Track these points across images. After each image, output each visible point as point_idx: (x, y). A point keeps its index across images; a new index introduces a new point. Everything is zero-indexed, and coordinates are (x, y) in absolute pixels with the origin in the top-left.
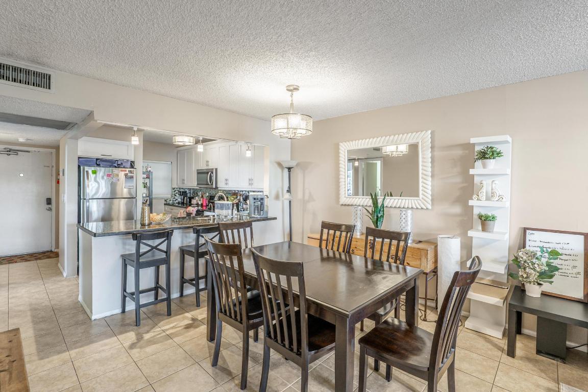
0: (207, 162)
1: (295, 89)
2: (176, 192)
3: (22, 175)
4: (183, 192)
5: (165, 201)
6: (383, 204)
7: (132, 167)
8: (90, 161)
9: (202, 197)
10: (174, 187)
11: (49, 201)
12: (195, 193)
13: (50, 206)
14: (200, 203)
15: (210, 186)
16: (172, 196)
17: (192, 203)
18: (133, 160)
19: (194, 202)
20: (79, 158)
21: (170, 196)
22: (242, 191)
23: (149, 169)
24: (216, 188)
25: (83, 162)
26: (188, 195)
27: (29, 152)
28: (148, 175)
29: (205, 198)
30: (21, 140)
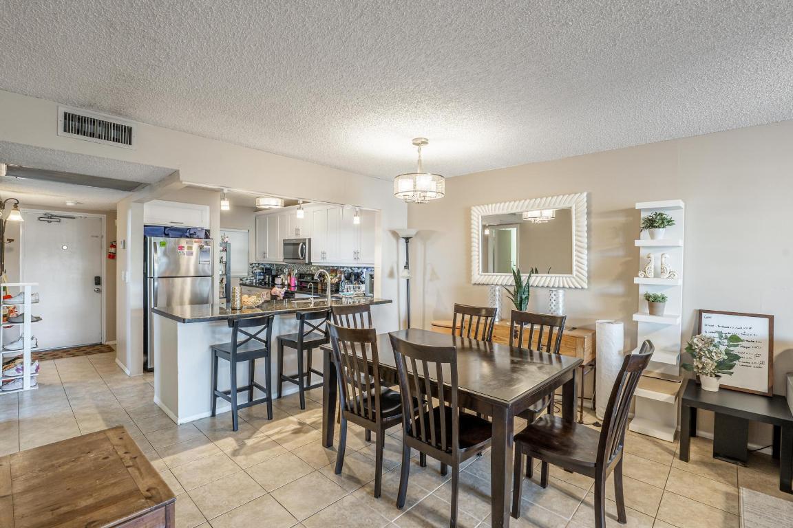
0: (298, 230)
1: (423, 143)
2: (254, 269)
3: (65, 248)
4: (266, 269)
5: (241, 280)
6: (528, 283)
7: (207, 237)
8: (157, 230)
9: (290, 275)
10: (251, 262)
11: (98, 281)
12: (280, 270)
13: (98, 287)
14: (286, 283)
15: (301, 261)
16: (249, 274)
17: (276, 283)
18: (208, 228)
19: (278, 281)
20: (145, 226)
21: (247, 274)
22: (343, 268)
23: (226, 240)
24: (310, 263)
25: (150, 231)
27: (74, 218)
28: (226, 248)
29: (293, 276)
30: (70, 204)
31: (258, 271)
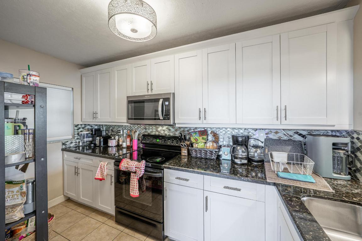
2: (80, 130)
4: (96, 130)
5: (63, 144)
10: (77, 124)
14: (124, 145)
15: (161, 122)
16: (74, 137)
17: (110, 144)
19: (112, 143)
21: (71, 137)
24: (174, 124)
26: (104, 134)
29: (135, 138)
31: (85, 133)
